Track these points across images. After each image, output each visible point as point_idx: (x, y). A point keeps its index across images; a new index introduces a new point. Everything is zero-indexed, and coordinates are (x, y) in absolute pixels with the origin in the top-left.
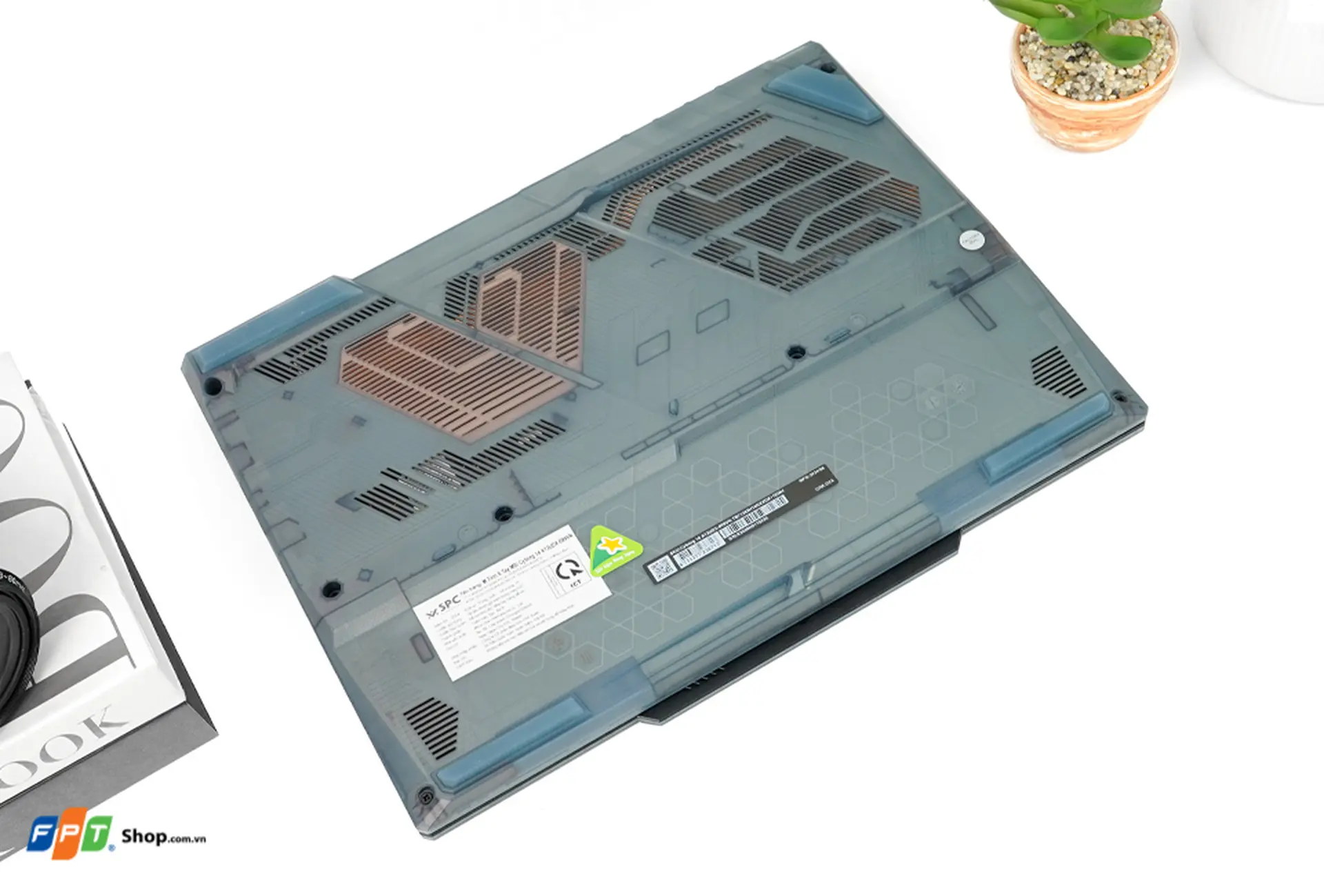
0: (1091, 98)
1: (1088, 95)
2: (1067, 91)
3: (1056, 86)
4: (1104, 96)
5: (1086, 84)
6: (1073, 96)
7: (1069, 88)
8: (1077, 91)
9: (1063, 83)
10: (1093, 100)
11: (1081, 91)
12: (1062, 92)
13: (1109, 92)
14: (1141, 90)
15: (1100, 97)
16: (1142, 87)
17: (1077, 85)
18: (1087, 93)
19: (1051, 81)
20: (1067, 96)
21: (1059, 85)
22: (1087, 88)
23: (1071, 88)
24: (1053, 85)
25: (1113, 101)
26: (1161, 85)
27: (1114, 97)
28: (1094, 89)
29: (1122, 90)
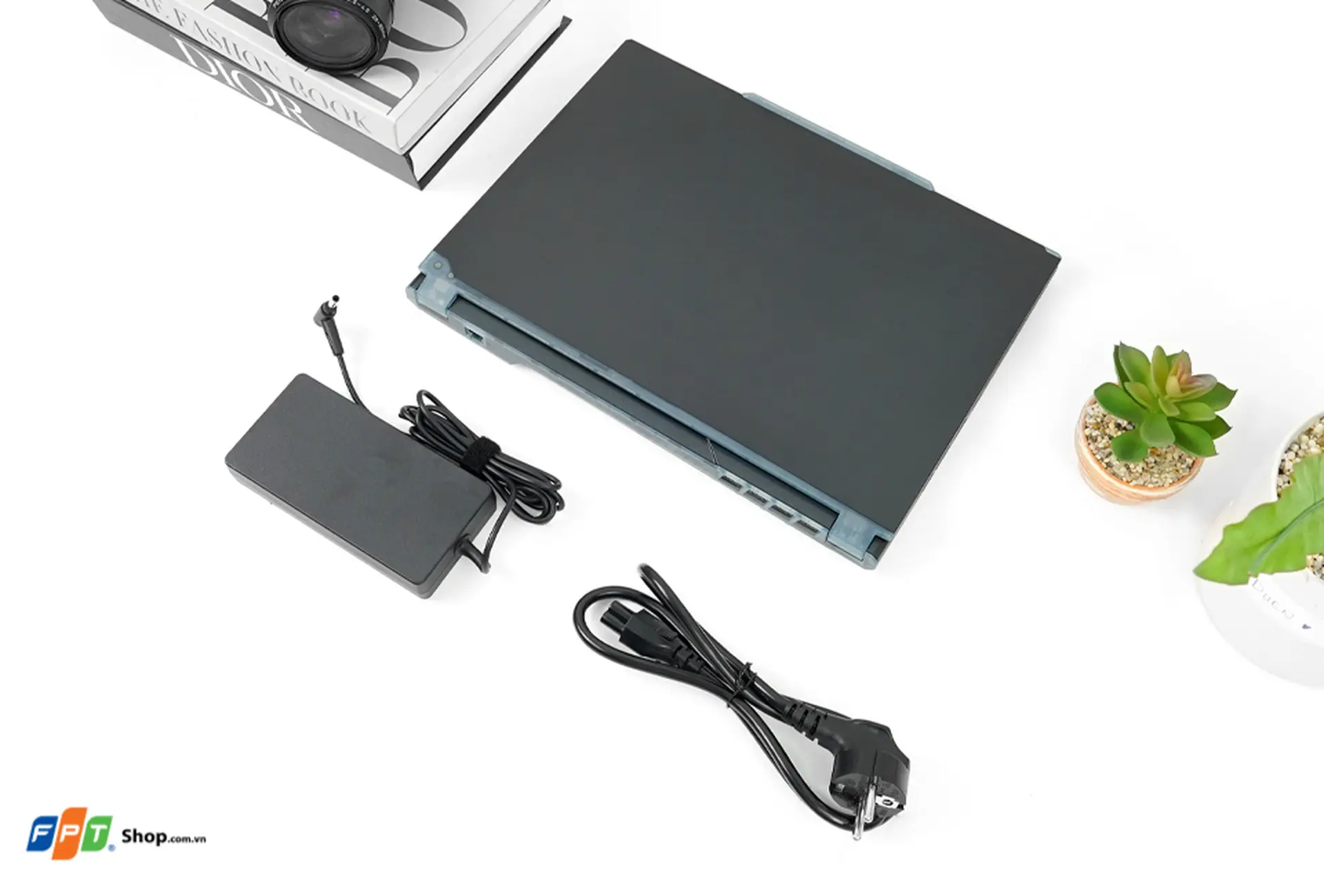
0: (1095, 452)
1: (1096, 449)
2: (1091, 434)
3: (1091, 427)
4: (1102, 459)
5: (1104, 444)
6: (1090, 441)
7: (1094, 434)
8: (1096, 441)
9: (1095, 430)
10: (1094, 455)
11: (1096, 444)
12: (1087, 432)
13: (1107, 460)
14: (1122, 479)
15: (1099, 457)
16: (1124, 479)
17: (1099, 439)
18: (1097, 448)
19: (1092, 421)
20: (1087, 437)
21: (1093, 428)
22: (1101, 446)
23: (1096, 436)
24: (1090, 424)
25: (1102, 467)
26: (1135, 491)
27: (1105, 466)
28: (1103, 451)
29: (1114, 468)
